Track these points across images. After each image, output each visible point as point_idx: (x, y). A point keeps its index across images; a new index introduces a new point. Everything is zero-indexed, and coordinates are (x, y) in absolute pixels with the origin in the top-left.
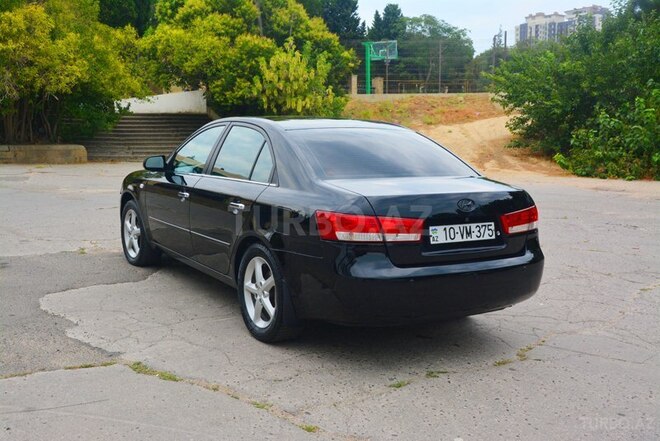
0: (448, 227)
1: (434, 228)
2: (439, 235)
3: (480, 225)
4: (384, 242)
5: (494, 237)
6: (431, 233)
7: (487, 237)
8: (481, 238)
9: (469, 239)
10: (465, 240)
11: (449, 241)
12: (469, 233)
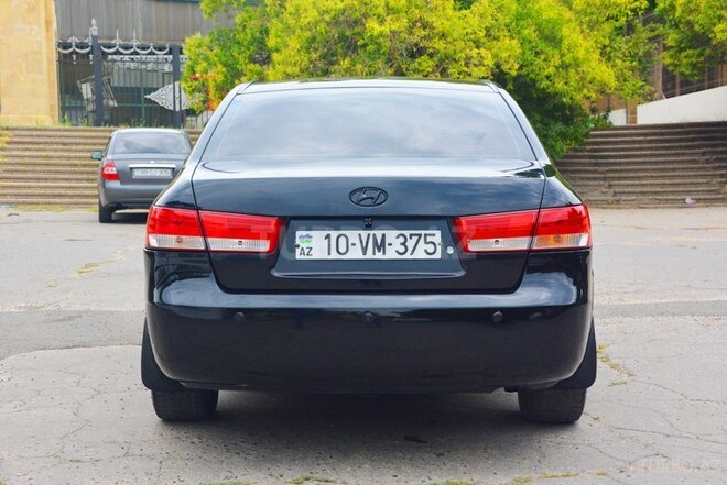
0: (334, 234)
1: (304, 233)
2: (314, 245)
3: (407, 233)
4: (207, 251)
5: (438, 256)
6: (298, 242)
7: (420, 254)
8: (408, 256)
9: (379, 256)
10: (369, 256)
11: (334, 256)
12: (380, 246)
